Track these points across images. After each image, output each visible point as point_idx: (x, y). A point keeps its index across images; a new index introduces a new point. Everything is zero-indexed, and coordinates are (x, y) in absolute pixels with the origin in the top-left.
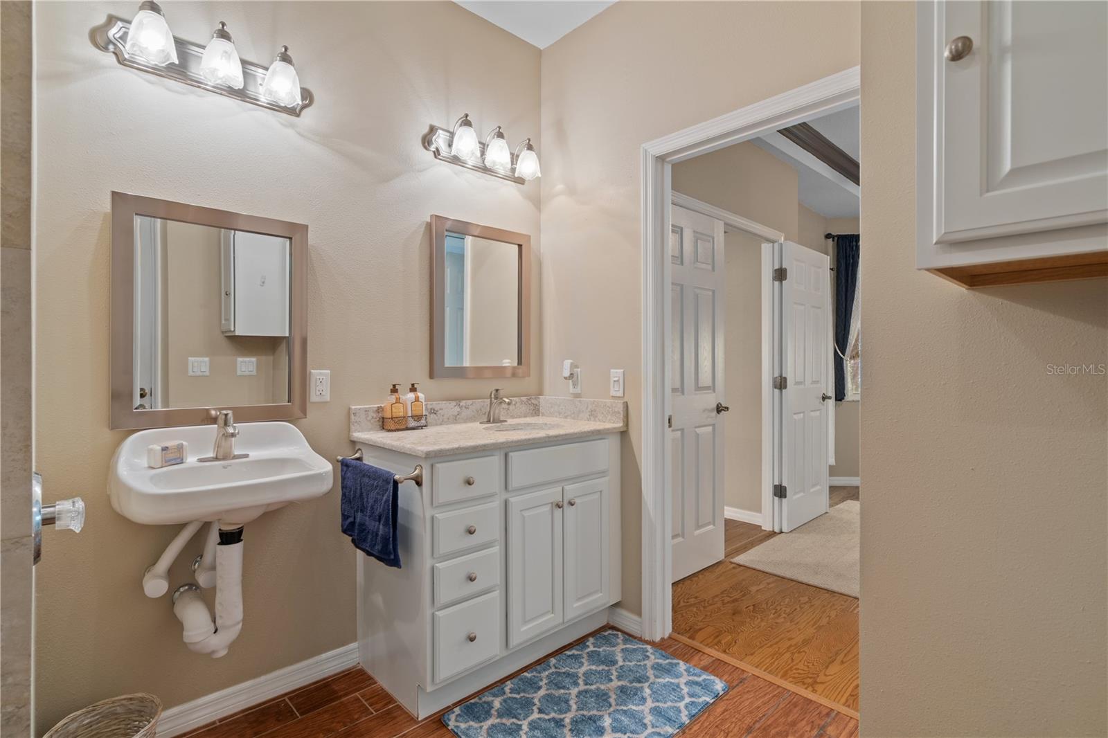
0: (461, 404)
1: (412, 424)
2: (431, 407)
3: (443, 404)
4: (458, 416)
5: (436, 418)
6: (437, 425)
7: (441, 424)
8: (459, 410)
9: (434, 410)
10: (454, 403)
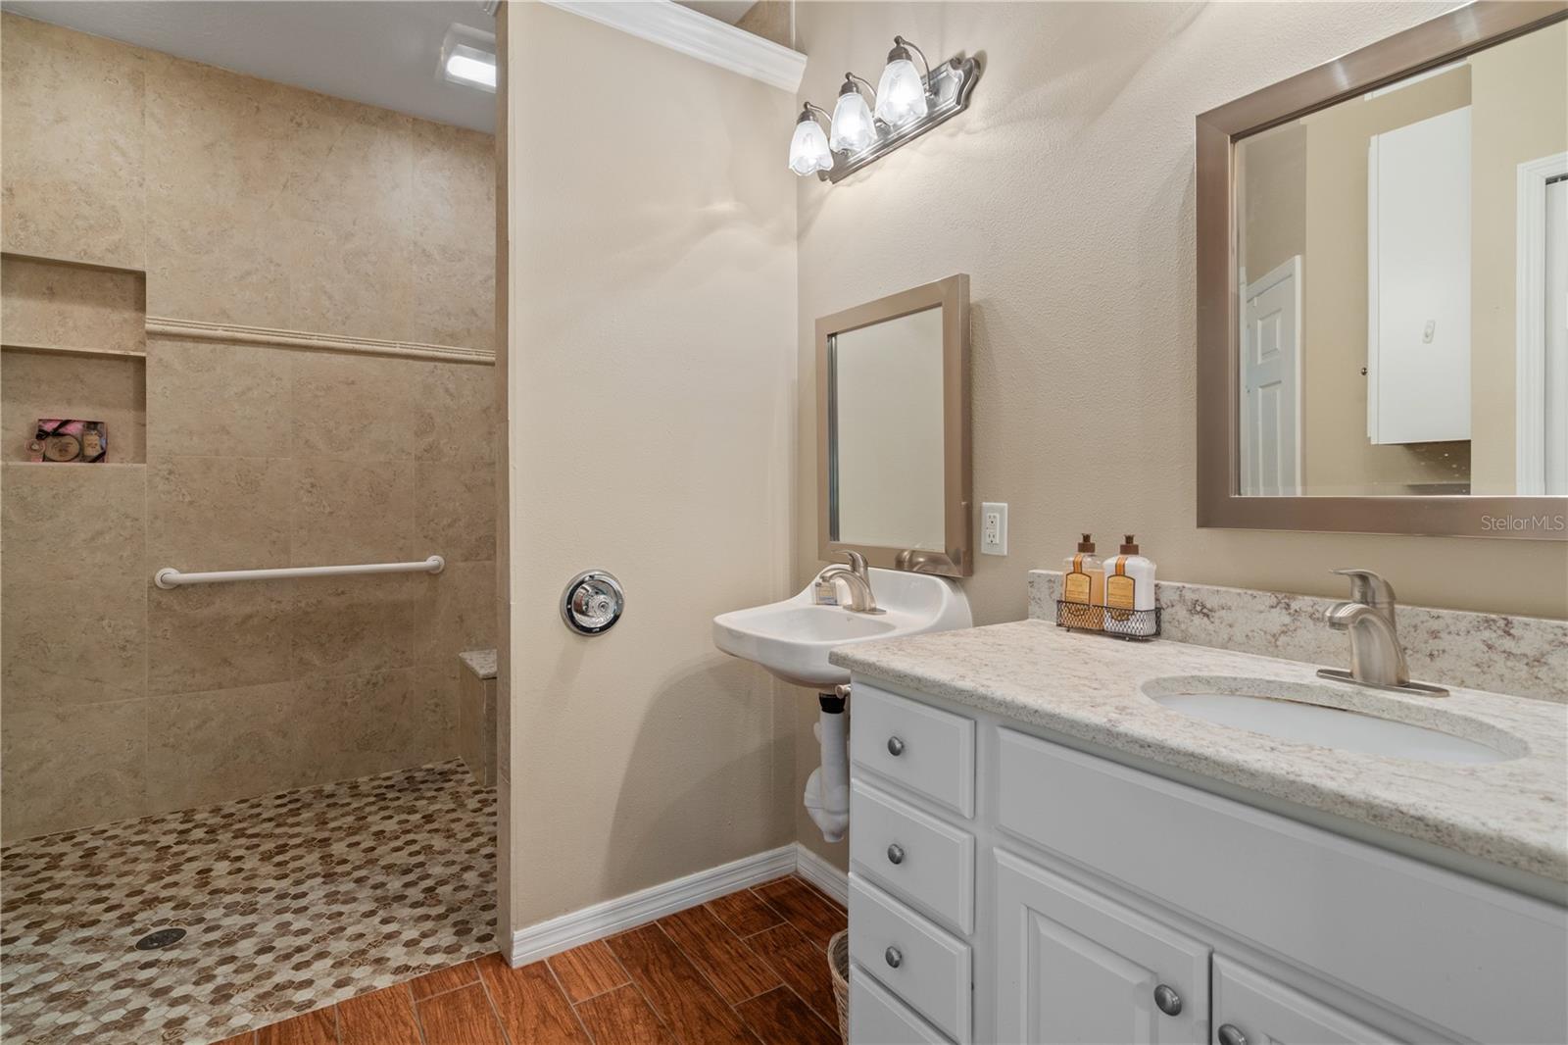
0: (1295, 605)
1: (1110, 624)
2: (1195, 597)
3: (1230, 595)
4: (1283, 639)
5: (1211, 627)
6: (1210, 644)
7: (1224, 647)
8: (1287, 620)
9: (1203, 606)
10: (1269, 599)
